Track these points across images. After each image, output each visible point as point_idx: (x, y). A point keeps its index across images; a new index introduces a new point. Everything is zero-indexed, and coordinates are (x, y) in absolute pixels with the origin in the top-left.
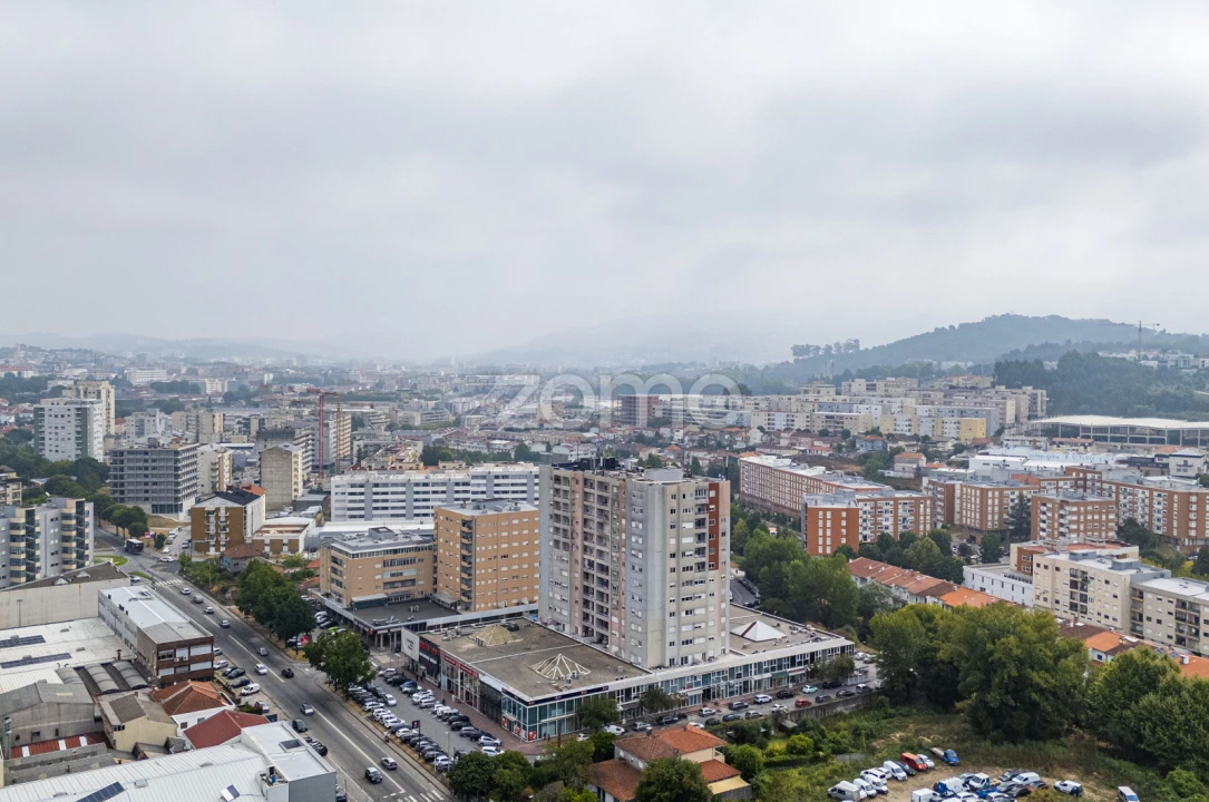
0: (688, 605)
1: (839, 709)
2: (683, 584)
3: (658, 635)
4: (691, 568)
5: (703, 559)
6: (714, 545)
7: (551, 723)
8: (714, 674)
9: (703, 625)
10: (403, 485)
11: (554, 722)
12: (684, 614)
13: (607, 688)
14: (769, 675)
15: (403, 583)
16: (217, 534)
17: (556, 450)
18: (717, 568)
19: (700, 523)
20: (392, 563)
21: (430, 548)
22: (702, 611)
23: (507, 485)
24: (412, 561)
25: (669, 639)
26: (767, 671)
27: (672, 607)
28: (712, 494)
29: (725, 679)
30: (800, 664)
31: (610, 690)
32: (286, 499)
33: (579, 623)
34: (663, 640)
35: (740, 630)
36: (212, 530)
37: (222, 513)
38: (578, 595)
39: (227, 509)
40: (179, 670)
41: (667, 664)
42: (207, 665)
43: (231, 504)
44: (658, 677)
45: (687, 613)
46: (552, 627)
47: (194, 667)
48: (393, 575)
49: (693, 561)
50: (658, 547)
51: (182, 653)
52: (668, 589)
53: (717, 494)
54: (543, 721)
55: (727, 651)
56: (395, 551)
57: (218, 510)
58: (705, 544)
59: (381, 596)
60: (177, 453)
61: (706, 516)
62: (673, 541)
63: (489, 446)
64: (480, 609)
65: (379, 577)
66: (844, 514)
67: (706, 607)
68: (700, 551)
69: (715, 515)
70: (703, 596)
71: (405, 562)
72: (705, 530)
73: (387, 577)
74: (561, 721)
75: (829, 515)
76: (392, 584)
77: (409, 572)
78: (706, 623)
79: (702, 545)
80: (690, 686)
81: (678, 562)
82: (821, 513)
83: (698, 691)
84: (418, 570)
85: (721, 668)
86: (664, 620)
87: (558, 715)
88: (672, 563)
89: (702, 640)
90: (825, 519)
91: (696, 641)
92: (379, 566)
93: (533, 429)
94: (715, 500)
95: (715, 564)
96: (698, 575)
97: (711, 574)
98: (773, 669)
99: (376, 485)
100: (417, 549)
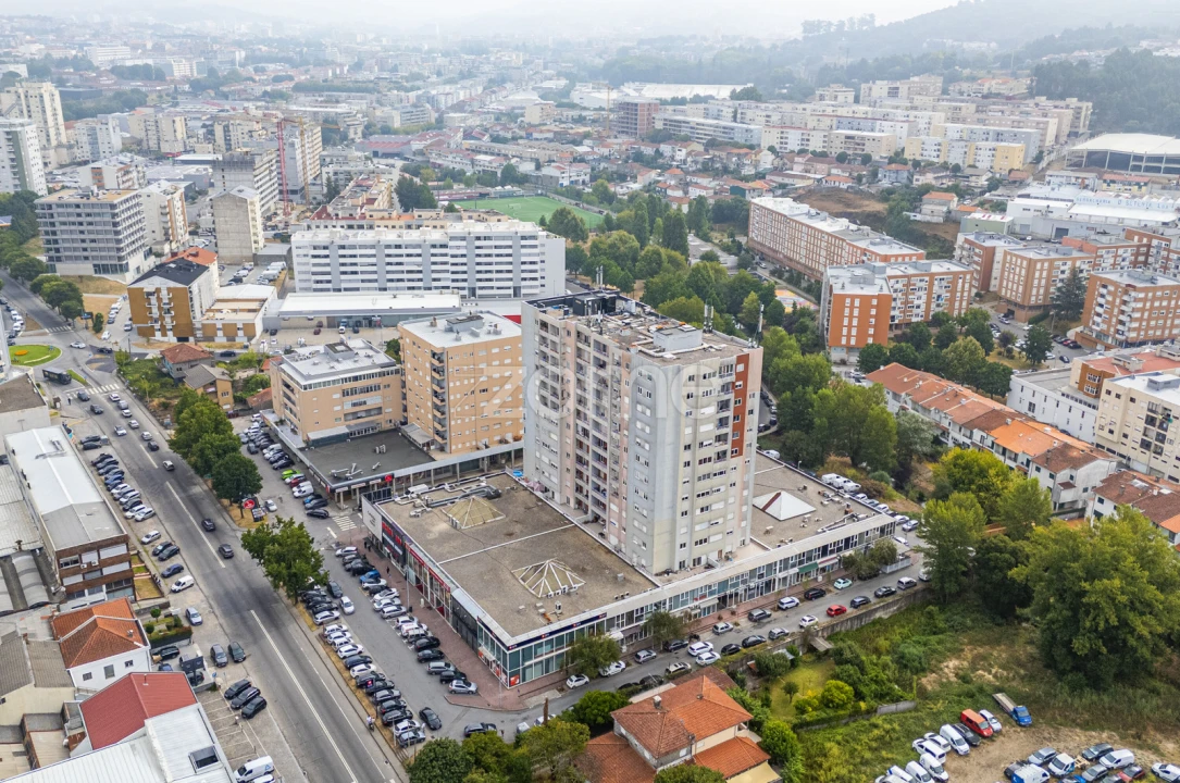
0: (702, 501)
1: (877, 615)
2: (699, 479)
3: (666, 537)
4: (710, 459)
5: (724, 447)
6: (739, 429)
7: (536, 664)
8: (732, 579)
9: (720, 521)
10: (373, 247)
11: (541, 662)
12: (698, 512)
13: (605, 615)
14: (796, 570)
15: (368, 412)
16: (162, 318)
17: (546, 171)
18: (741, 454)
19: (723, 406)
20: (353, 392)
21: (397, 372)
22: (721, 505)
23: (490, 247)
24: (377, 388)
25: (679, 541)
26: (793, 566)
27: (685, 506)
28: (741, 368)
29: (744, 582)
30: (832, 552)
31: (608, 617)
32: (247, 253)
33: (571, 494)
34: (673, 541)
35: (761, 501)
36: (155, 312)
37: (164, 293)
38: (571, 463)
39: (169, 290)
40: (90, 577)
41: (677, 568)
42: (125, 566)
43: (173, 284)
44: (665, 591)
45: (702, 510)
46: (539, 494)
47: (107, 571)
48: (354, 405)
49: (711, 452)
50: (669, 438)
51: (90, 558)
52: (680, 484)
53: (746, 367)
54: (527, 664)
55: (747, 541)
56: (356, 379)
57: (158, 290)
58: (728, 430)
59: (342, 429)
60: (113, 206)
61: (731, 396)
62: (689, 431)
63: (473, 162)
64: (458, 451)
65: (338, 408)
66: (875, 302)
67: (726, 501)
68: (719, 438)
69: (742, 394)
70: (723, 489)
71: (368, 390)
72: (730, 413)
73: (348, 408)
74: (548, 661)
75: (857, 303)
76: (355, 416)
77: (373, 400)
78: (724, 517)
79: (723, 431)
80: (703, 596)
81: (694, 454)
82: (848, 300)
83: (712, 600)
84: (384, 397)
85: (740, 571)
86: (674, 521)
87: (545, 654)
88: (687, 456)
89: (720, 537)
90: (852, 307)
91: (712, 539)
92: (337, 396)
93: (521, 138)
94: (743, 376)
95: (738, 450)
96: (718, 466)
97: (731, 462)
98: (801, 562)
99: (343, 247)
100: (382, 374)
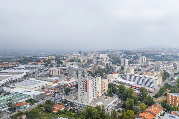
4: (82, 90)
9: (84, 98)
13: (69, 100)
18: (86, 91)
19: (84, 85)
25: (80, 98)
27: (80, 95)
41: (79, 101)
45: (82, 96)
51: (60, 86)
57: (105, 74)
58: (84, 88)
70: (84, 94)
83: (79, 105)
85: (83, 104)
94: (86, 83)
